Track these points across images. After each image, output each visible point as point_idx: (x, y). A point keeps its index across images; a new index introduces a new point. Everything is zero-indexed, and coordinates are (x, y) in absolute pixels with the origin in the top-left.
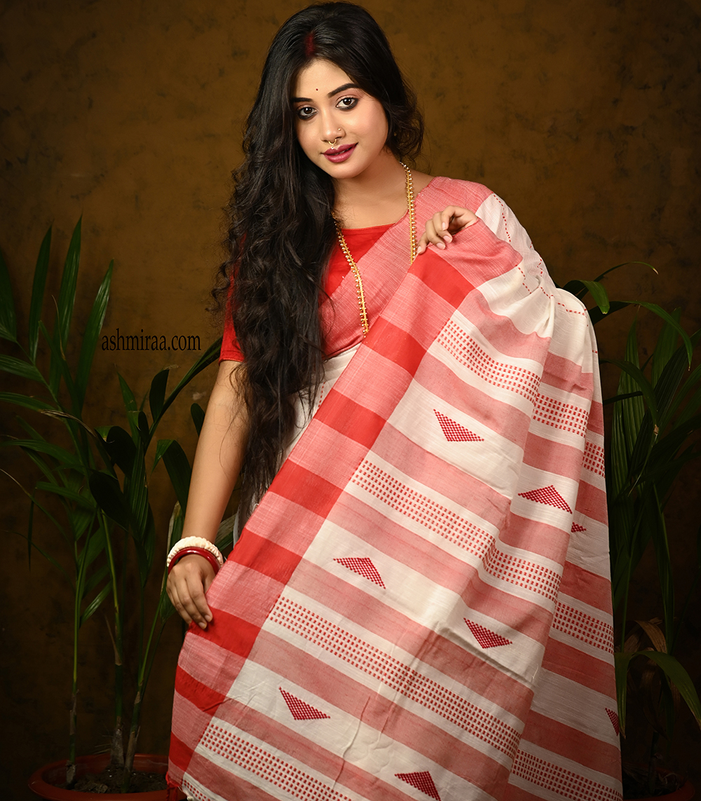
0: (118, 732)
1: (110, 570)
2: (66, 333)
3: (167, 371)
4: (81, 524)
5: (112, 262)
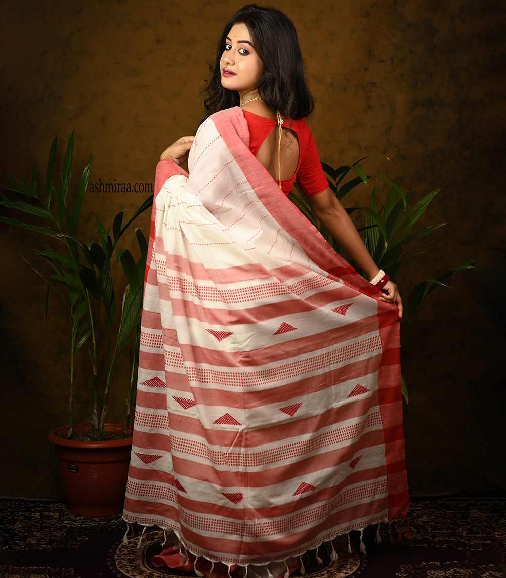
0: (95, 411)
1: (90, 323)
3: (123, 212)
4: (74, 298)
5: (91, 154)
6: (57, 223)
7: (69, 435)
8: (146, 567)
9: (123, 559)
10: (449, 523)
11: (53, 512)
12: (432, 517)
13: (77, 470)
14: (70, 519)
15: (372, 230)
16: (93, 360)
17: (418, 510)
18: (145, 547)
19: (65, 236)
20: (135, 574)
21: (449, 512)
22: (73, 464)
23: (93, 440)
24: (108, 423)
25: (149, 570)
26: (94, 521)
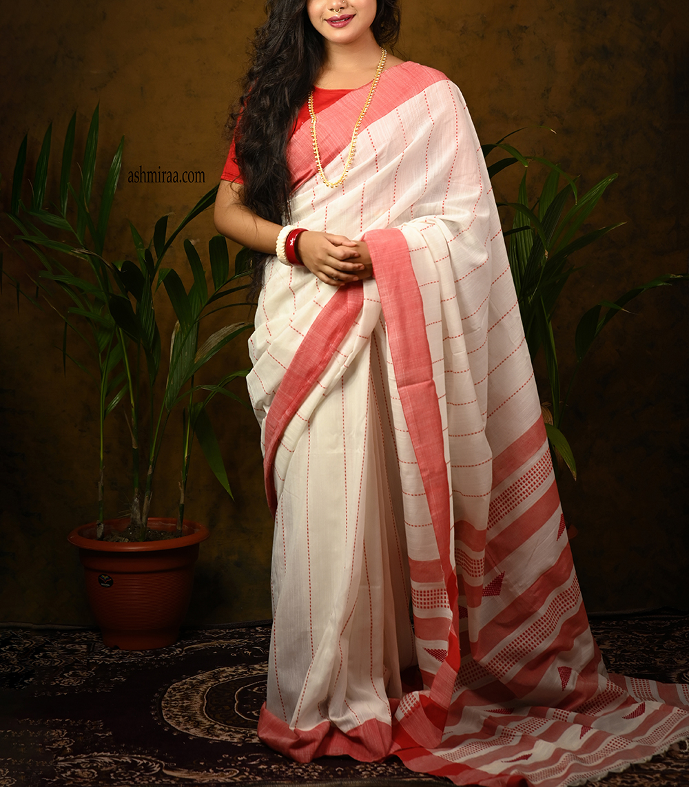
0: (136, 500)
1: (127, 375)
2: (89, 192)
3: (167, 217)
4: (104, 340)
5: (123, 137)
6: (77, 235)
7: (100, 534)
8: (205, 717)
9: (174, 706)
10: (641, 651)
11: (79, 643)
12: (619, 643)
13: (111, 583)
14: (102, 653)
15: (522, 235)
16: (132, 427)
17: (599, 634)
18: (206, 690)
19: (86, 252)
20: (189, 727)
21: (642, 636)
22: (105, 576)
23: (133, 540)
24: (152, 517)
25: (209, 721)
26: (137, 656)
